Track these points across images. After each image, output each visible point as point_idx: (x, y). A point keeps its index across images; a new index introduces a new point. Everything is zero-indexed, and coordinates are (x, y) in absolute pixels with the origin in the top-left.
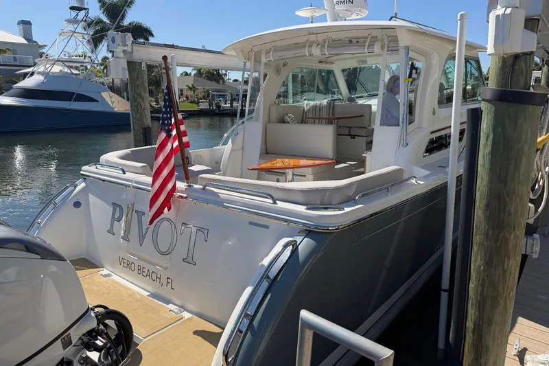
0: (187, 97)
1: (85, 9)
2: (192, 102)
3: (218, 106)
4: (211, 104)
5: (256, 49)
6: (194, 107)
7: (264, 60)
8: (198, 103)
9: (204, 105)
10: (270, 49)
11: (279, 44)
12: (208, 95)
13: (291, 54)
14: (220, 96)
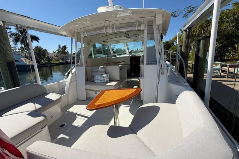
0: (55, 59)
1: (10, 28)
2: (57, 60)
3: (66, 61)
4: (63, 61)
5: (77, 31)
6: (58, 62)
7: (82, 36)
8: (59, 61)
9: (61, 61)
10: (85, 31)
11: (89, 28)
12: (62, 58)
13: (96, 32)
14: (66, 58)
